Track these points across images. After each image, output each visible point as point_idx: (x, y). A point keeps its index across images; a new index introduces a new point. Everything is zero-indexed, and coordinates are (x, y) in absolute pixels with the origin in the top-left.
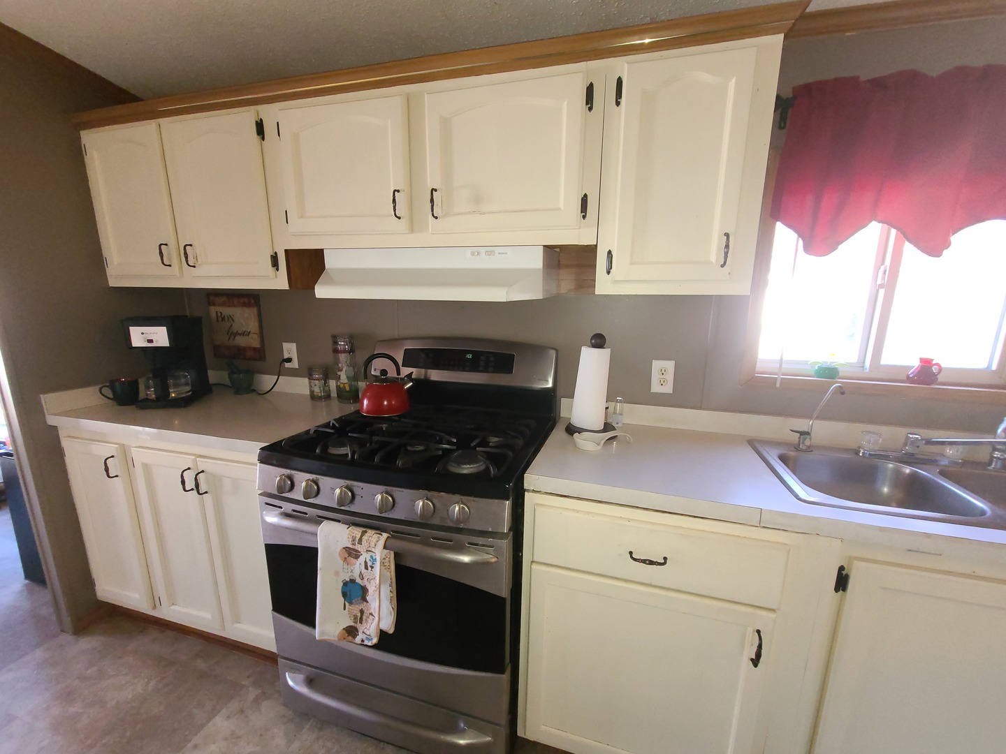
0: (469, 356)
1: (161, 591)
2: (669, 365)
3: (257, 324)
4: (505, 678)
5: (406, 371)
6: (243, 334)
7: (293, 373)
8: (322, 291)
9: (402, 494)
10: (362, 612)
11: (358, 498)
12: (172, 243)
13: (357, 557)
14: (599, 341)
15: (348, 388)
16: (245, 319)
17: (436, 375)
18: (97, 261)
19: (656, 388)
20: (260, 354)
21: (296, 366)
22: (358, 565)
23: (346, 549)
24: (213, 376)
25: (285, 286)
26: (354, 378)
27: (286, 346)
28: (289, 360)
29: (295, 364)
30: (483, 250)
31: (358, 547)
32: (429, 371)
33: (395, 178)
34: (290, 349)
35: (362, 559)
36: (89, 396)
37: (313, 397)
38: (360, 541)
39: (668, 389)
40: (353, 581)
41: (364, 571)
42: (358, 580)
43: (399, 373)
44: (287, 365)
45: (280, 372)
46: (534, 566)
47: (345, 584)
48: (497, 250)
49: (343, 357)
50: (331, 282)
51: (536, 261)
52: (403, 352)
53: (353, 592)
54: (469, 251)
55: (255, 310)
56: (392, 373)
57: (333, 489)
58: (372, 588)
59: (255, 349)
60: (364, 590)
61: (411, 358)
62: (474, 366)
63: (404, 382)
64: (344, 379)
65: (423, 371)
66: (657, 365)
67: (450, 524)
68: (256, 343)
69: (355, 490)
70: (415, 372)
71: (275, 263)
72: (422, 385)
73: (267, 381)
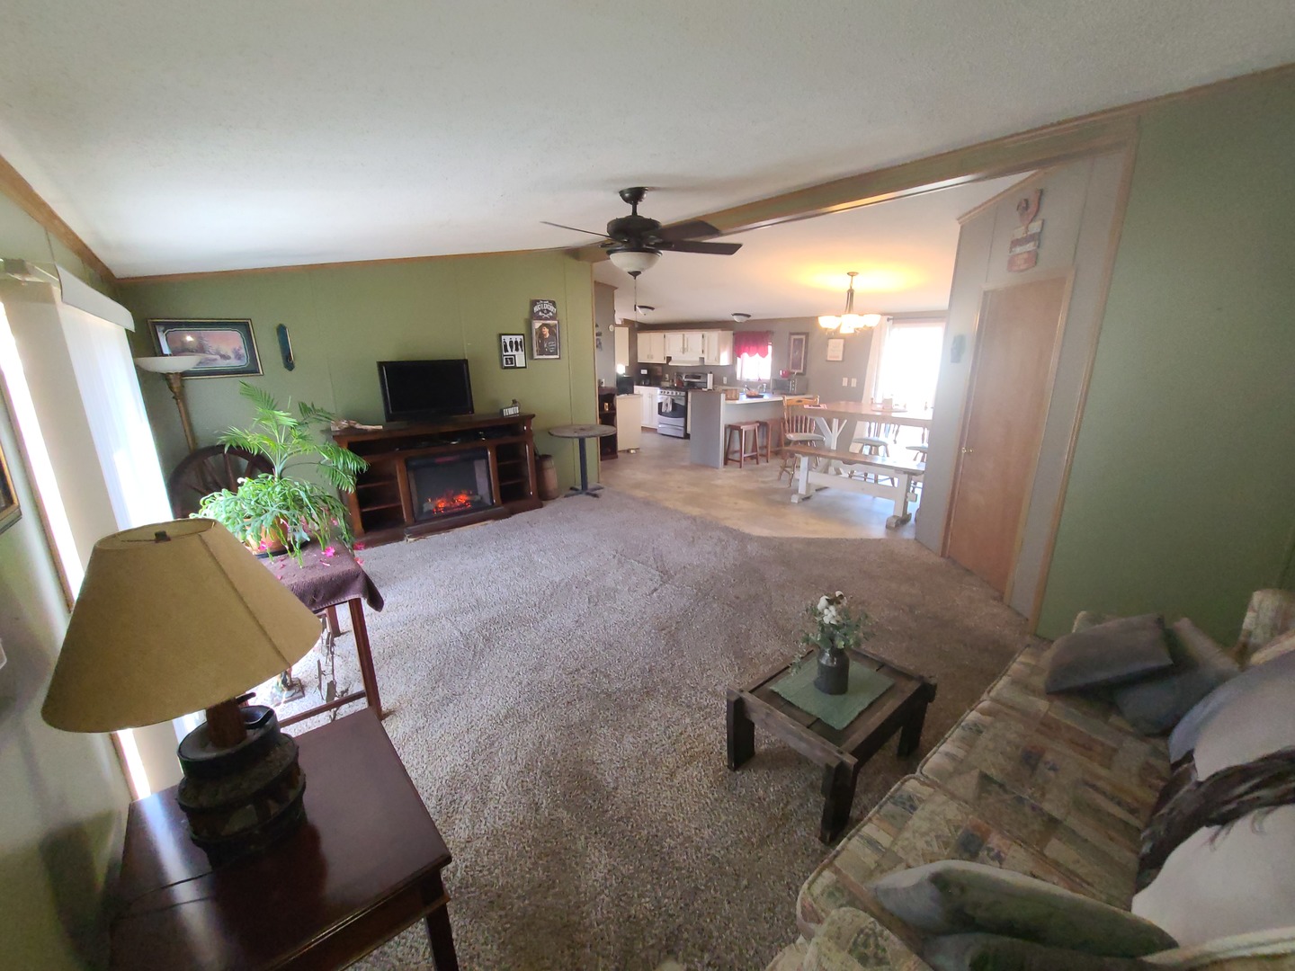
7: (668, 380)
8: (671, 364)
12: (649, 355)
14: (711, 373)
18: (639, 357)
25: (665, 362)
27: (668, 374)
28: (669, 377)
48: (693, 357)
50: (673, 362)
51: (698, 359)
54: (689, 357)
66: (723, 377)
68: (663, 374)
71: (665, 359)
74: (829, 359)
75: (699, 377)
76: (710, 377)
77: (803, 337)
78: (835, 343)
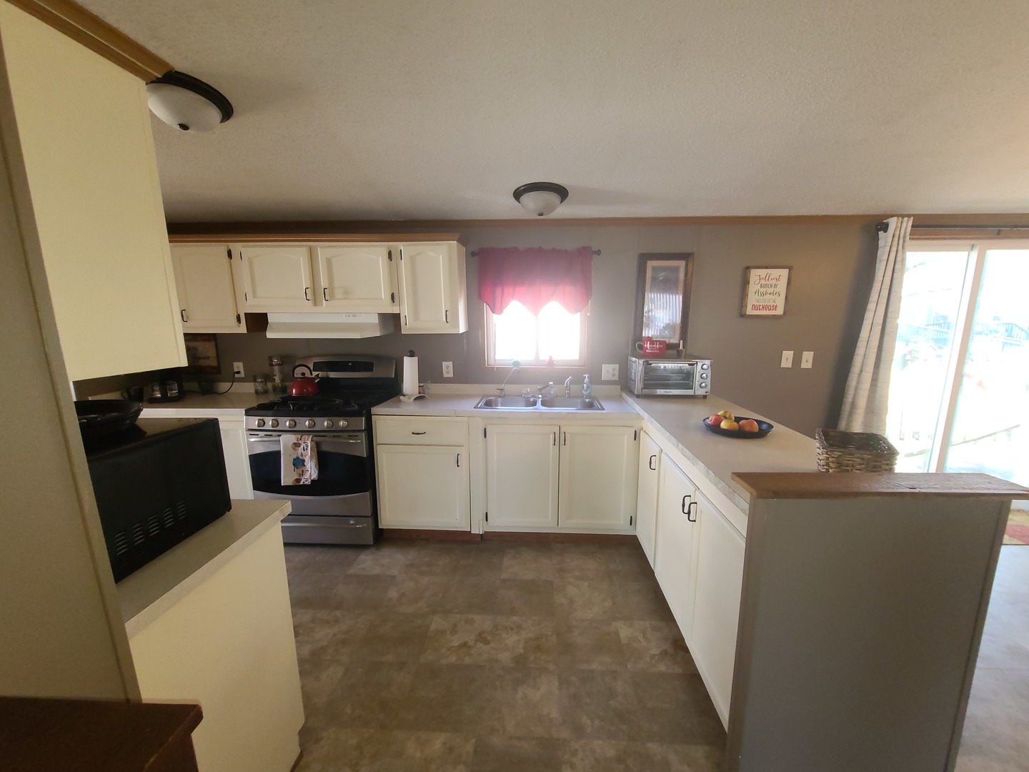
0: (350, 364)
2: (450, 364)
3: (214, 351)
4: (367, 495)
5: (315, 373)
6: (204, 358)
7: (242, 380)
8: (270, 335)
9: (318, 420)
10: (303, 471)
11: (297, 424)
13: (299, 446)
14: (412, 354)
15: (280, 385)
17: (332, 375)
19: (446, 375)
20: (217, 370)
21: (243, 376)
22: (300, 450)
23: (294, 443)
25: (245, 331)
26: (283, 380)
27: (236, 364)
28: (238, 373)
30: (351, 315)
31: (300, 442)
32: (329, 373)
33: (305, 282)
34: (238, 366)
35: (302, 446)
37: (257, 392)
38: (301, 439)
39: (451, 375)
40: (298, 458)
41: (303, 452)
42: (301, 457)
43: (312, 375)
44: (236, 375)
45: (233, 380)
46: (378, 446)
47: (294, 460)
48: (358, 315)
49: (276, 368)
50: (274, 331)
51: (375, 320)
52: (312, 364)
53: (298, 463)
54: (344, 315)
55: (213, 343)
56: (308, 375)
57: (286, 423)
58: (307, 459)
59: (213, 367)
60: (304, 461)
61: (318, 367)
62: (353, 369)
63: (315, 379)
64: (277, 379)
65: (325, 373)
66: (444, 364)
67: (339, 429)
68: (214, 363)
69: (297, 421)
70: (321, 374)
71: (239, 320)
72: (325, 381)
73: (224, 386)
74: (750, 311)
75: (368, 367)
76: (409, 365)
77: (682, 264)
78: (767, 277)
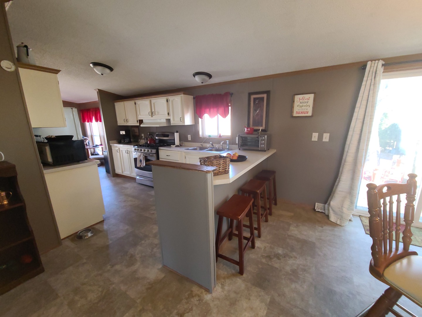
1: (123, 170)
2: (190, 136)
3: (138, 131)
5: (157, 137)
6: (136, 133)
7: (143, 139)
9: (146, 149)
10: (142, 163)
11: (142, 150)
12: (126, 119)
14: (177, 132)
16: (136, 130)
17: (161, 138)
18: (116, 122)
20: (139, 136)
24: (132, 140)
25: (139, 125)
27: (142, 134)
28: (143, 137)
29: (143, 138)
34: (143, 135)
36: (115, 141)
39: (190, 139)
41: (141, 158)
45: (141, 139)
48: (161, 119)
50: (144, 124)
51: (165, 121)
52: (156, 135)
54: (158, 120)
58: (142, 160)
65: (159, 137)
66: (188, 136)
67: (150, 152)
68: (138, 134)
71: (137, 122)
73: (139, 140)
74: (295, 115)
75: (167, 136)
76: (177, 136)
77: (265, 96)
78: (303, 99)
